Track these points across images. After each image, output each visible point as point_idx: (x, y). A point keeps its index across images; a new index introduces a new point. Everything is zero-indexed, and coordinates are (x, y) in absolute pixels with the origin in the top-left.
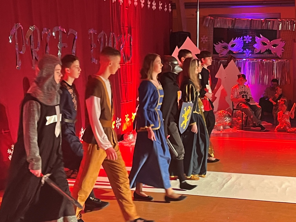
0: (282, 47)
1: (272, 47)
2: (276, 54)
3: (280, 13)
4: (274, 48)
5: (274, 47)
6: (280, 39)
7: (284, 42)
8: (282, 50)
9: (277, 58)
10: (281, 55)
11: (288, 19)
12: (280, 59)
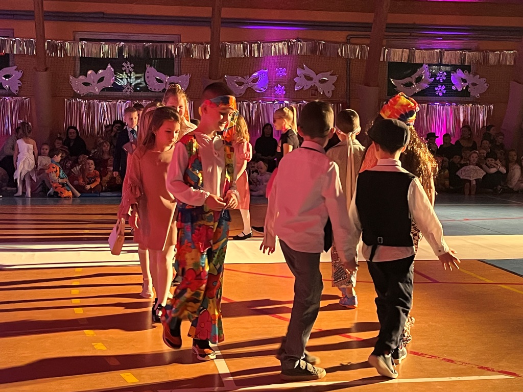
0: (19, 80)
1: (4, 78)
2: (9, 89)
3: (13, 29)
4: (7, 80)
5: (6, 78)
6: (15, 67)
7: (21, 72)
8: (19, 84)
9: (11, 95)
10: (17, 91)
11: (25, 38)
12: (16, 96)
